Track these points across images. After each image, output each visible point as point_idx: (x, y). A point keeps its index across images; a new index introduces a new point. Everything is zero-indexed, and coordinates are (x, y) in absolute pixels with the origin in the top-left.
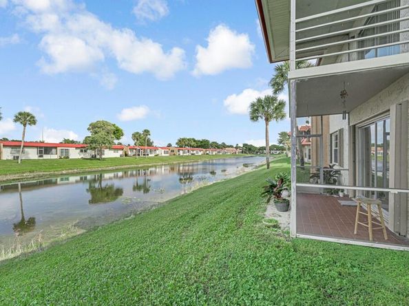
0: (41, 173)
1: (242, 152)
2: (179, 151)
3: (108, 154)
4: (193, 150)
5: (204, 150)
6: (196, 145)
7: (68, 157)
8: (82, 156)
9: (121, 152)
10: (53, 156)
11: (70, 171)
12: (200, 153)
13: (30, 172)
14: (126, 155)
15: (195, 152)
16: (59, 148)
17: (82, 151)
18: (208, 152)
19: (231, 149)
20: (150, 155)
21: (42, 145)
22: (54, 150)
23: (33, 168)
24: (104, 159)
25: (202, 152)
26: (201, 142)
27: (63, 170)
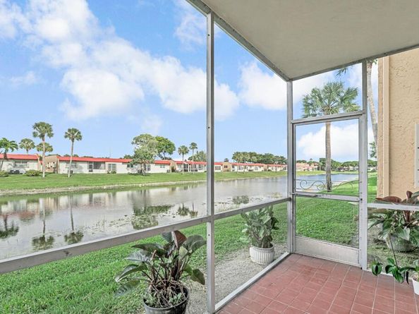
0: (84, 187)
1: (318, 169)
2: (233, 167)
3: (155, 169)
4: (251, 166)
5: (266, 165)
6: (256, 160)
7: (115, 172)
8: (130, 171)
9: (168, 168)
10: (102, 171)
11: (111, 186)
12: (260, 170)
13: (75, 186)
14: (173, 170)
15: (253, 168)
16: (107, 163)
17: (128, 166)
18: (270, 168)
19: (302, 164)
20: (199, 171)
21: (91, 160)
22: (102, 165)
23: (79, 182)
24: (149, 175)
25: (262, 169)
26: (264, 156)
27: (104, 185)
